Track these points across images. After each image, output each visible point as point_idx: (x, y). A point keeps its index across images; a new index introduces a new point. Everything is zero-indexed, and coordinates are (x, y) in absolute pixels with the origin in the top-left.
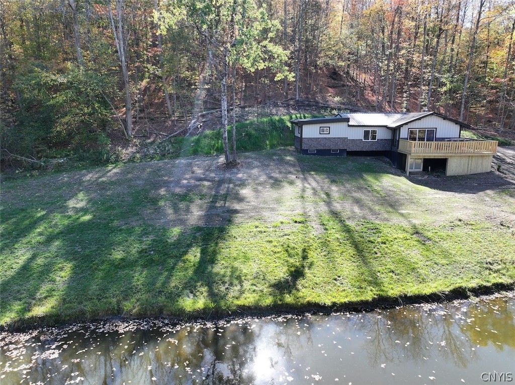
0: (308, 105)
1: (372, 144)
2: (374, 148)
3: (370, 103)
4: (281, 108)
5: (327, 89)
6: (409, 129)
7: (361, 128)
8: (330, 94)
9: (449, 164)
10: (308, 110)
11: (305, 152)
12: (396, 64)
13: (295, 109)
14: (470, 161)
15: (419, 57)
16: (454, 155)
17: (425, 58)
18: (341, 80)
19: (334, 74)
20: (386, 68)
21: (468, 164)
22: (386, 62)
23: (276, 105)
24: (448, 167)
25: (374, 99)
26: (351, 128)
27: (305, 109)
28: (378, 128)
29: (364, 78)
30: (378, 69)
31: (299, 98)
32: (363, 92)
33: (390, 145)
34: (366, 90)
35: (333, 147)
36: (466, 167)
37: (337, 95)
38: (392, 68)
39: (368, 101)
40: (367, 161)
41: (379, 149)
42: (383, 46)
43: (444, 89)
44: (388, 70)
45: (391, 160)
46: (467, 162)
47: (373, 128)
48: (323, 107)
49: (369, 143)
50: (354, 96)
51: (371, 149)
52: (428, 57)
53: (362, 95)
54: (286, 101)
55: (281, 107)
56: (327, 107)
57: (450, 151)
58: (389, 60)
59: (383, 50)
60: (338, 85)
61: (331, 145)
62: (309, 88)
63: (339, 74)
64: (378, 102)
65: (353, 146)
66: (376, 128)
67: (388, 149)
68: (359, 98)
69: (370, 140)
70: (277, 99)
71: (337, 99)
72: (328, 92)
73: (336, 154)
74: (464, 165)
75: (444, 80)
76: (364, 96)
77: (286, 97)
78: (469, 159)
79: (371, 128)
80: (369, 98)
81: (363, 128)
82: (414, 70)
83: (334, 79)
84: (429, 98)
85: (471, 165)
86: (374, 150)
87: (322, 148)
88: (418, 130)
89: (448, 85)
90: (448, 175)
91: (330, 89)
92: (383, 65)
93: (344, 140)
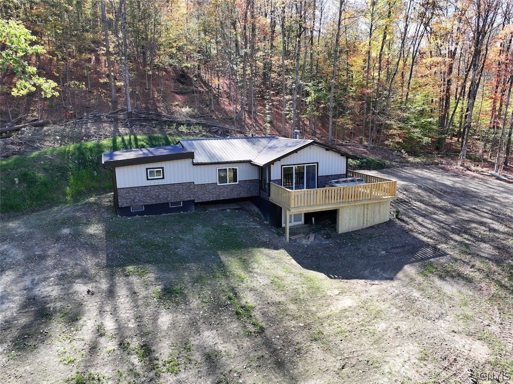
0: (146, 120)
1: (232, 189)
2: (235, 195)
3: (227, 115)
4: (104, 125)
5: (173, 96)
6: (282, 166)
7: (213, 166)
8: (177, 103)
9: (340, 218)
10: (145, 126)
11: (125, 211)
12: (254, 68)
13: (125, 126)
14: (366, 210)
15: (279, 60)
16: (346, 205)
17: (285, 62)
18: (192, 84)
19: (182, 77)
20: (241, 72)
21: (364, 215)
22: (242, 65)
23: (97, 120)
24: (340, 221)
25: (231, 108)
26: (199, 167)
27: (141, 125)
28: (238, 164)
29: (219, 83)
30: (234, 72)
31: (132, 109)
32: (218, 99)
33: (258, 188)
34: (221, 97)
35: (171, 199)
36: (362, 219)
37: (185, 104)
38: (249, 72)
39: (225, 112)
40: (226, 219)
41: (243, 195)
42: (237, 45)
43: (309, 99)
44: (244, 74)
45: (260, 209)
46: (362, 211)
47: (231, 165)
48: (166, 121)
49: (227, 188)
50: (207, 106)
51: (231, 197)
52: (289, 60)
53: (218, 103)
54: (114, 113)
55: (105, 122)
56: (172, 122)
57: (341, 200)
58: (244, 62)
59: (237, 51)
60: (187, 91)
61: (168, 197)
62: (148, 95)
63: (189, 77)
64: (237, 113)
65: (204, 194)
66: (235, 164)
67: (255, 193)
68: (213, 108)
69: (228, 184)
70: (101, 111)
71: (186, 110)
72: (176, 99)
73: (178, 210)
74: (358, 215)
75: (308, 89)
76: (219, 105)
77: (115, 108)
78: (364, 208)
79: (227, 165)
80: (226, 107)
81: (217, 166)
82: (273, 75)
83: (183, 83)
84: (295, 111)
85: (367, 214)
86: (236, 197)
87: (154, 202)
88: (294, 166)
89: (313, 95)
90: (340, 233)
91: (178, 96)
92: (238, 68)
93: (189, 186)
